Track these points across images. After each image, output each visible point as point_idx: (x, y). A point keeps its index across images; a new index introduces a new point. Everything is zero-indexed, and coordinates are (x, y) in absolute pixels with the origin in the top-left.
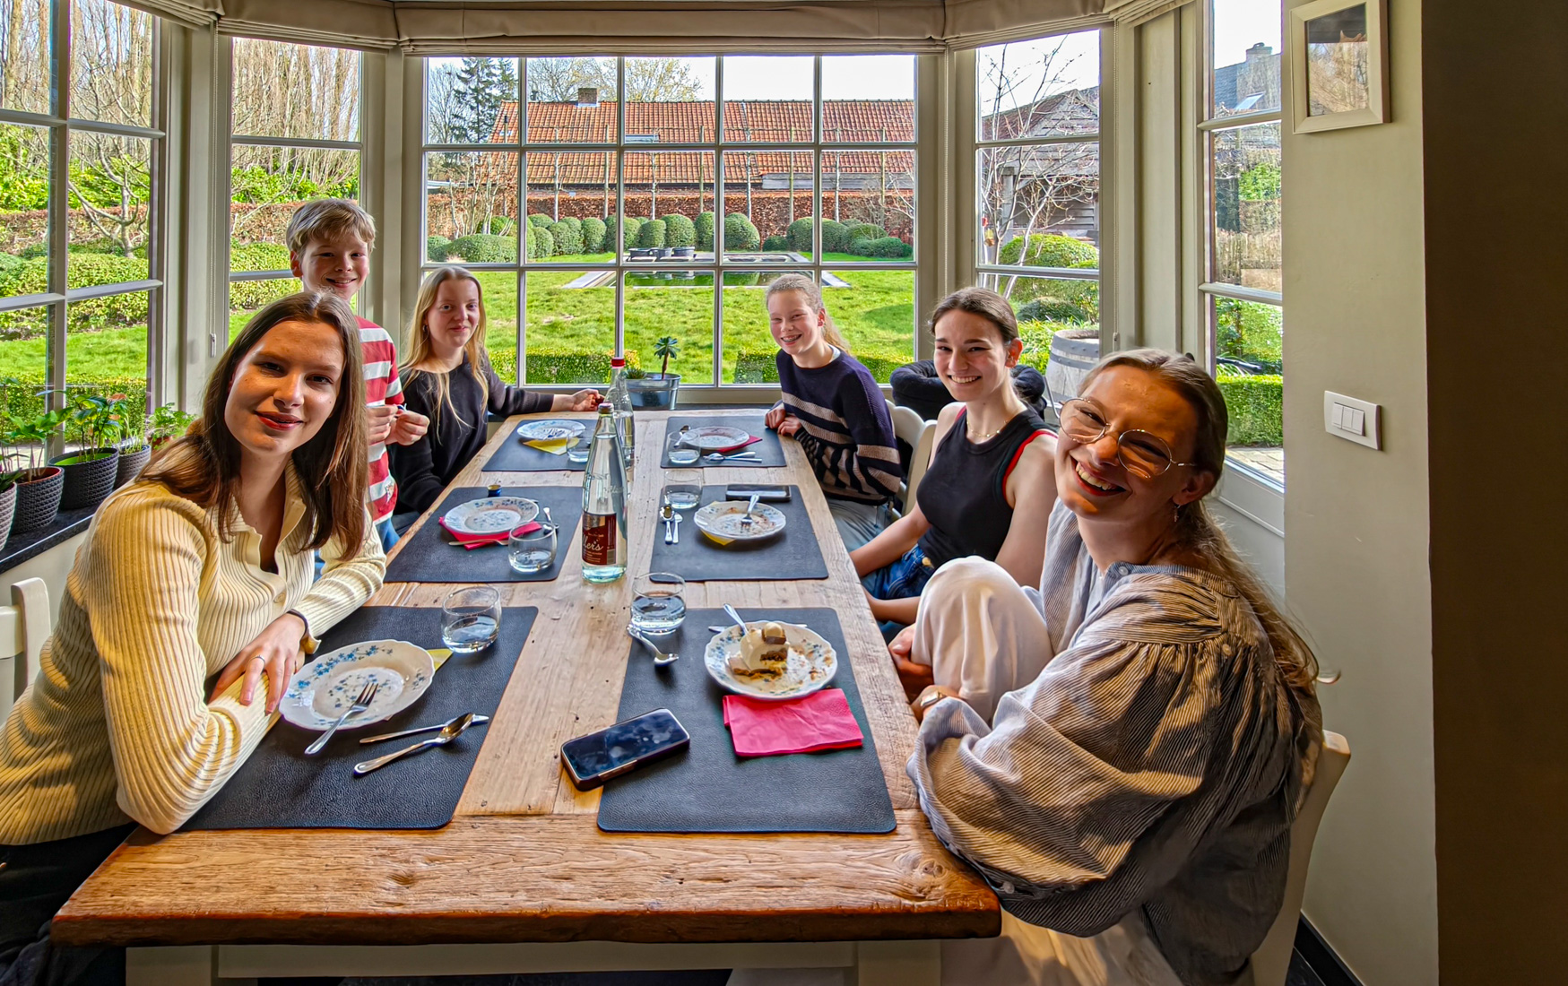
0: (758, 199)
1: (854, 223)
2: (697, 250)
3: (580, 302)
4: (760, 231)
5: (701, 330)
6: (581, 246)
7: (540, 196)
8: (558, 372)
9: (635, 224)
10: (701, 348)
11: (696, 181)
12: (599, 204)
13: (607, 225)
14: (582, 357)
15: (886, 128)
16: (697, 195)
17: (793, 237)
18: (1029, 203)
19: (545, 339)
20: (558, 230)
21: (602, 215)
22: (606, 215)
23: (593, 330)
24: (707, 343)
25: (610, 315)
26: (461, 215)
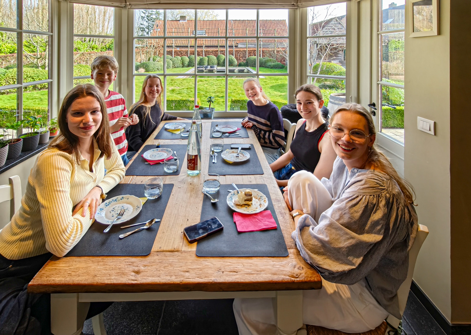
0: (237, 50)
1: (267, 58)
2: (218, 66)
3: (181, 83)
4: (237, 60)
5: (219, 92)
6: (181, 65)
7: (169, 49)
8: (175, 105)
9: (198, 58)
10: (220, 97)
11: (217, 45)
12: (187, 52)
13: (189, 58)
14: (182, 101)
15: (276, 29)
16: (217, 49)
17: (247, 62)
18: (321, 53)
19: (171, 94)
20: (174, 60)
21: (187, 55)
22: (189, 56)
23: (186, 92)
24: (221, 96)
25: (191, 87)
26: (143, 55)
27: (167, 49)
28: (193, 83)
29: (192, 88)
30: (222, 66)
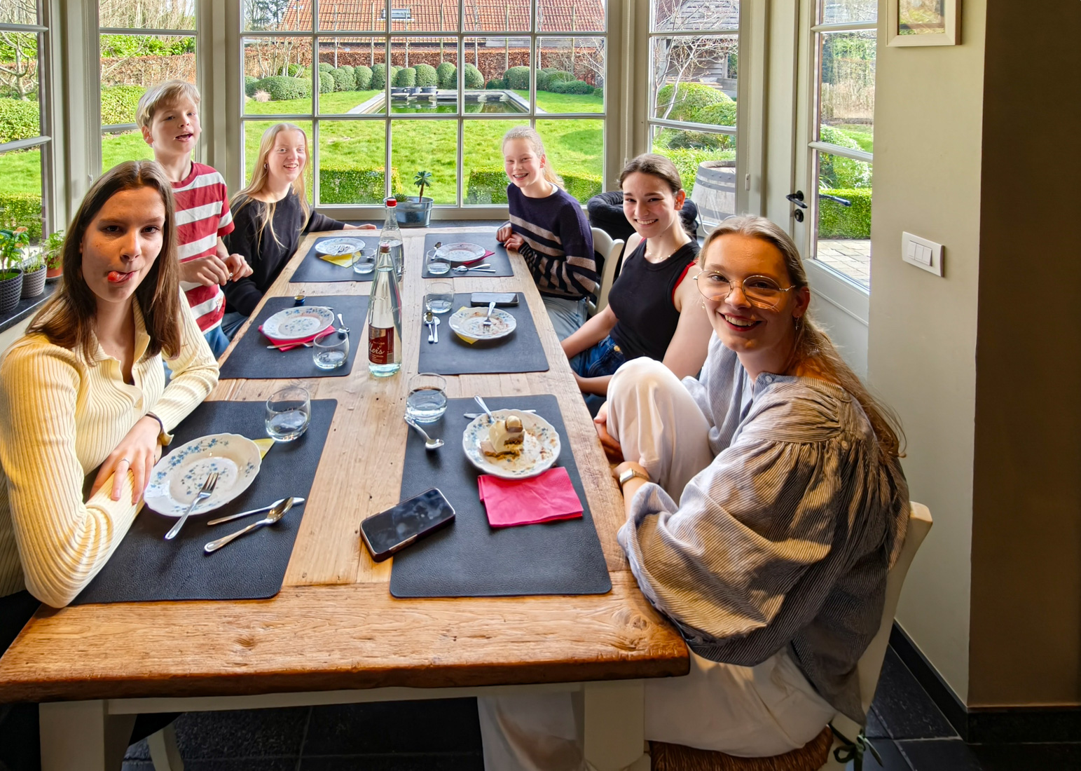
0: (483, 54)
1: (552, 70)
2: (439, 88)
3: (354, 127)
4: (484, 75)
5: (443, 150)
6: (354, 85)
7: (325, 51)
8: (340, 183)
9: (393, 71)
10: (444, 164)
11: (438, 42)
12: (368, 57)
13: (373, 71)
14: (358, 172)
15: (575, 5)
16: (438, 51)
17: (508, 80)
18: (678, 61)
19: (330, 155)
20: (338, 74)
21: (369, 64)
22: (373, 65)
23: (365, 149)
24: (447, 160)
25: (377, 137)
26: (266, 63)
27: (320, 50)
28: (381, 128)
29: (379, 141)
30: (449, 89)
